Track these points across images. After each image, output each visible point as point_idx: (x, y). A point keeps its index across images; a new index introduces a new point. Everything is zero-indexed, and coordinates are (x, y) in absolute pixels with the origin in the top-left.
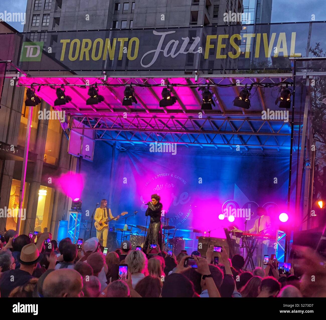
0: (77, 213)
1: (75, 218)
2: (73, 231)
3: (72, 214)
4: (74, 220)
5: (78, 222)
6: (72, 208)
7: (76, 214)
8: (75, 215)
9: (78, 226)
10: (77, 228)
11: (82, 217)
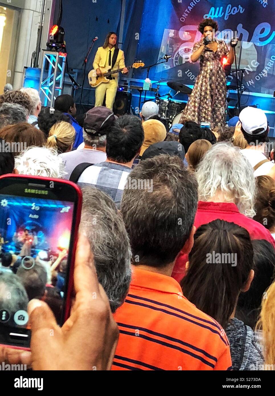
0: (57, 53)
1: (54, 63)
2: (50, 88)
3: (49, 57)
4: (52, 67)
5: (59, 72)
6: (48, 45)
7: (55, 57)
8: (53, 58)
9: (60, 78)
10: (57, 83)
11: (66, 62)
